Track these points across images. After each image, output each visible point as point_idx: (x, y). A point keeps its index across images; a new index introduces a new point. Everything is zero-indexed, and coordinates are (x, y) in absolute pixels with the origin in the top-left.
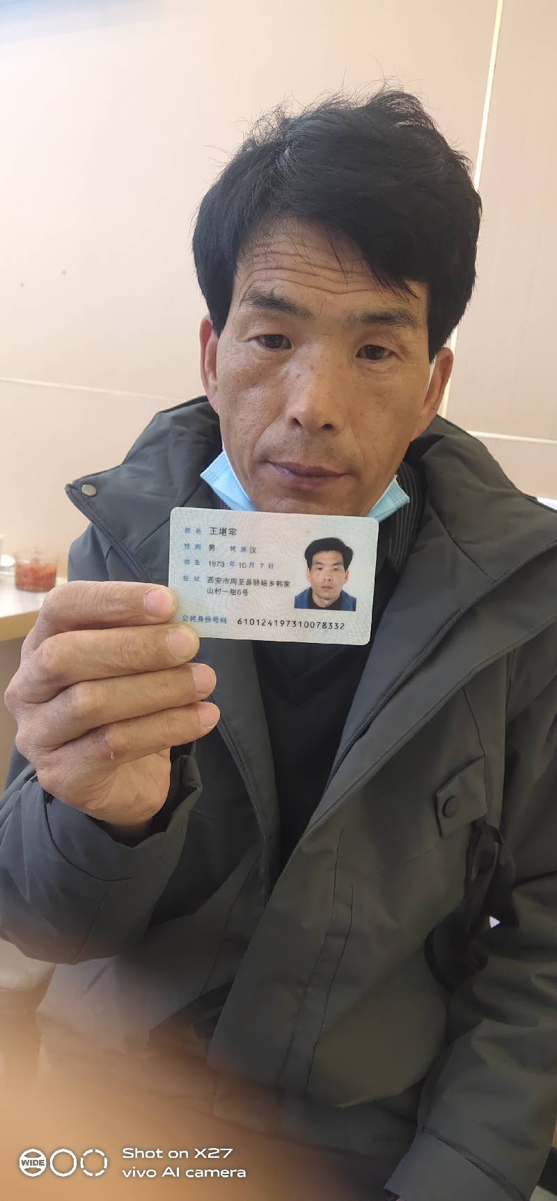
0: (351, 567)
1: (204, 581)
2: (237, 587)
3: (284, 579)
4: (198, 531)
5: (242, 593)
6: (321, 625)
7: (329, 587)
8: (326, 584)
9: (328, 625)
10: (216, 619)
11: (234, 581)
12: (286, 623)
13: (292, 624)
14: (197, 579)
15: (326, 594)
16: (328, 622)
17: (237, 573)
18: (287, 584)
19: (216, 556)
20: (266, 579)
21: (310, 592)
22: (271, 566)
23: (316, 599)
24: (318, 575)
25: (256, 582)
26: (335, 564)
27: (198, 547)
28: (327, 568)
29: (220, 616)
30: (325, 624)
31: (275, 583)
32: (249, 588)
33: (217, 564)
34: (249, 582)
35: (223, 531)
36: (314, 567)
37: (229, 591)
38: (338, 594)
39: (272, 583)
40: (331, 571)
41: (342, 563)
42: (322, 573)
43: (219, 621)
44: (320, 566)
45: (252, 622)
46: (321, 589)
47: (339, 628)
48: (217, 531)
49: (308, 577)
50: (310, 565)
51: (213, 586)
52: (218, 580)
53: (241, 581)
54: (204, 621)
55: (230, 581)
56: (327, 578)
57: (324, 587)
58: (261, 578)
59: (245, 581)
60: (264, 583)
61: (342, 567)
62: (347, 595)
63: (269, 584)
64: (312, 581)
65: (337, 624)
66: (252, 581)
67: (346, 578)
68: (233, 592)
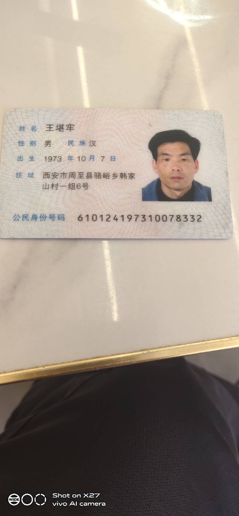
0: (200, 158)
1: (38, 176)
2: (77, 181)
3: (128, 171)
4: (34, 129)
5: (82, 188)
6: (175, 218)
7: (179, 178)
8: (176, 174)
9: (183, 218)
10: (52, 217)
11: (72, 175)
12: (134, 218)
13: (140, 218)
14: (31, 175)
15: (176, 185)
16: (182, 213)
17: (76, 167)
18: (132, 176)
19: (52, 151)
20: (108, 171)
21: (158, 183)
22: (113, 159)
23: (166, 191)
24: (165, 166)
25: (98, 176)
26: (182, 155)
27: (33, 143)
28: (174, 159)
29: (56, 213)
30: (178, 217)
31: (119, 175)
32: (90, 181)
33: (53, 158)
34: (89, 176)
35: (60, 128)
36: (160, 158)
37: (67, 185)
38: (189, 184)
39: (115, 176)
40: (179, 161)
41: (190, 153)
42: (169, 163)
43: (56, 219)
44: (166, 157)
45: (94, 218)
46: (170, 180)
47: (196, 220)
48: (54, 128)
49: (155, 168)
50: (155, 156)
51: (49, 181)
52: (55, 176)
53: (81, 175)
54: (39, 219)
55: (68, 175)
56: (176, 168)
57: (173, 178)
58: (102, 171)
59: (85, 175)
60: (106, 176)
61: (190, 157)
62: (199, 185)
63: (111, 177)
64: (160, 172)
65: (193, 216)
66: (93, 175)
67: (197, 168)
68: (72, 187)
